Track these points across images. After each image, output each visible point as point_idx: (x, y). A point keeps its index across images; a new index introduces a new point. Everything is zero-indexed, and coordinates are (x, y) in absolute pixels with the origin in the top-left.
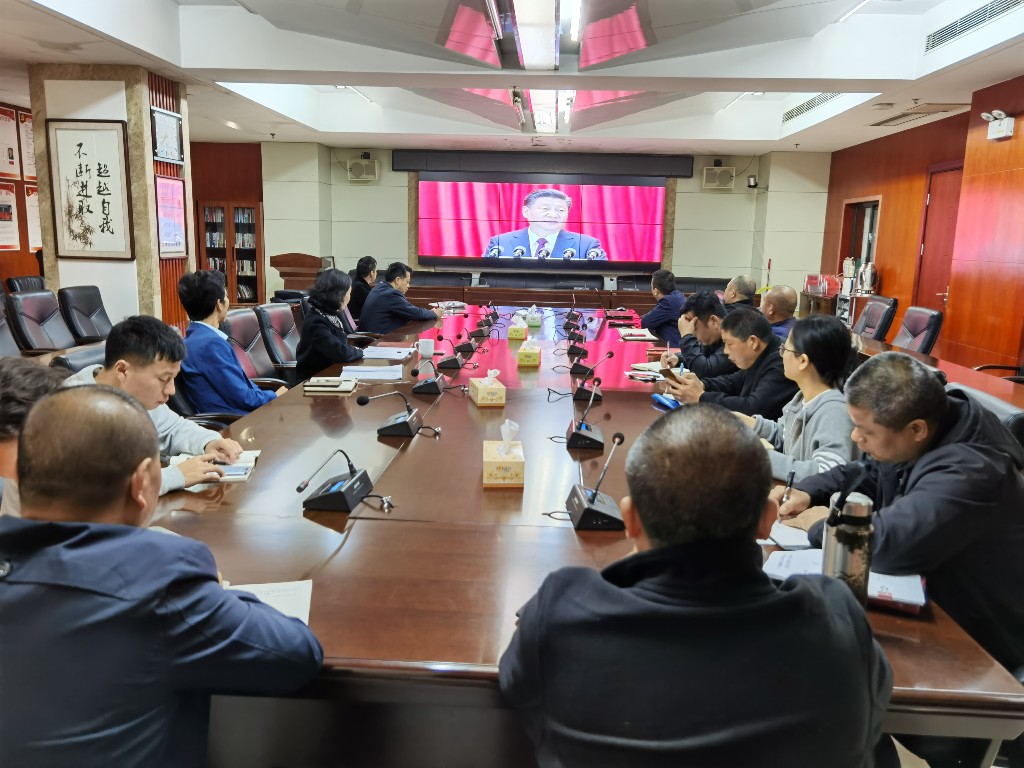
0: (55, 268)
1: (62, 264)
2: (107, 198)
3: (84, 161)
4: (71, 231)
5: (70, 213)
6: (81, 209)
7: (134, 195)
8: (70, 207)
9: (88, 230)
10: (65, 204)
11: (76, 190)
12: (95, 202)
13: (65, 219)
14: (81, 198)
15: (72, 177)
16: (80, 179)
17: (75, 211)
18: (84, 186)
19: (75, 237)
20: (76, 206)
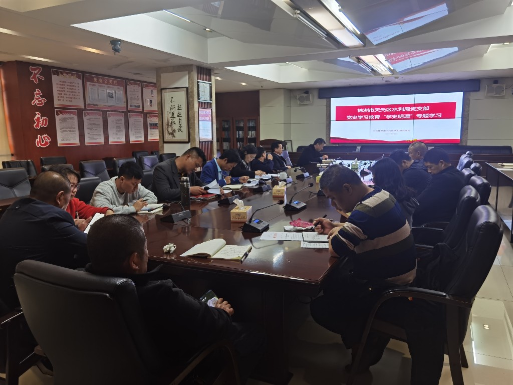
0: (163, 147)
1: (165, 145)
2: (181, 118)
3: (173, 104)
4: (168, 132)
5: (168, 125)
6: (172, 122)
7: (190, 116)
8: (168, 122)
9: (174, 131)
10: (166, 121)
11: (170, 116)
12: (176, 120)
13: (166, 127)
14: (172, 118)
15: (169, 111)
16: (172, 111)
17: (170, 124)
18: (173, 114)
19: (170, 134)
20: (170, 122)
